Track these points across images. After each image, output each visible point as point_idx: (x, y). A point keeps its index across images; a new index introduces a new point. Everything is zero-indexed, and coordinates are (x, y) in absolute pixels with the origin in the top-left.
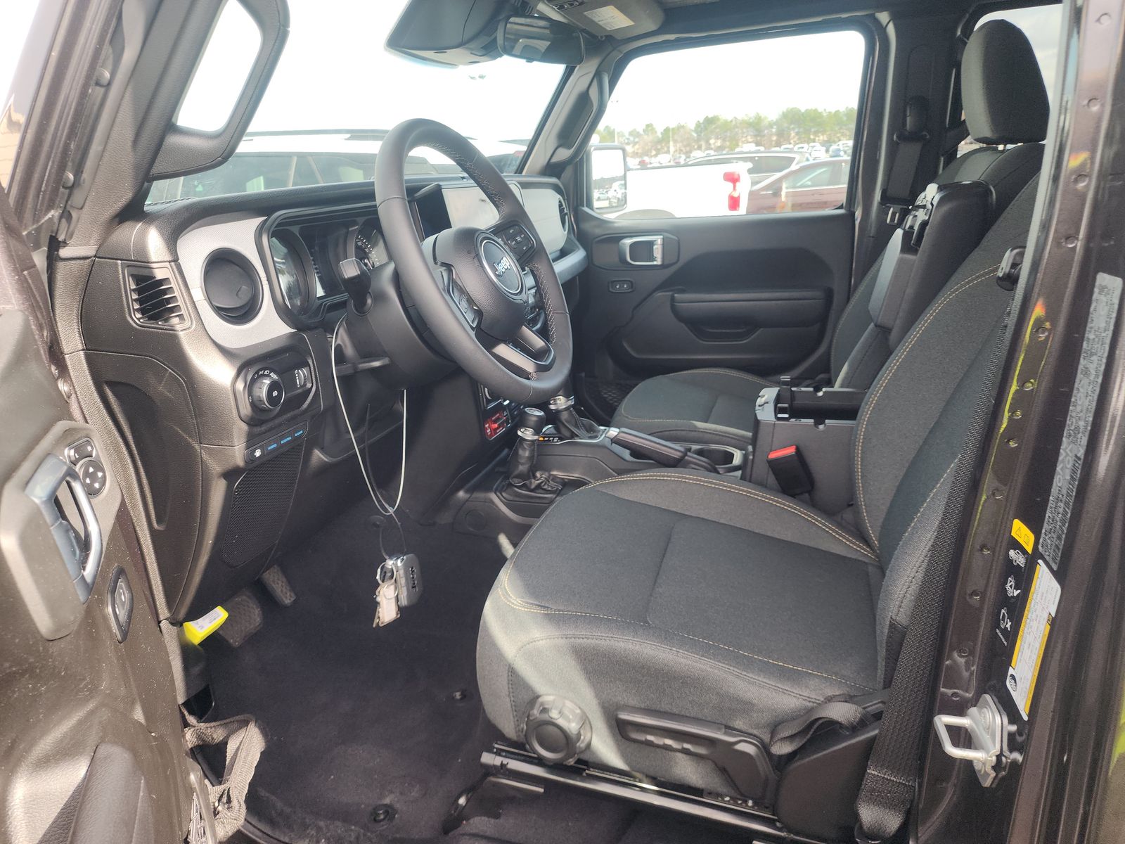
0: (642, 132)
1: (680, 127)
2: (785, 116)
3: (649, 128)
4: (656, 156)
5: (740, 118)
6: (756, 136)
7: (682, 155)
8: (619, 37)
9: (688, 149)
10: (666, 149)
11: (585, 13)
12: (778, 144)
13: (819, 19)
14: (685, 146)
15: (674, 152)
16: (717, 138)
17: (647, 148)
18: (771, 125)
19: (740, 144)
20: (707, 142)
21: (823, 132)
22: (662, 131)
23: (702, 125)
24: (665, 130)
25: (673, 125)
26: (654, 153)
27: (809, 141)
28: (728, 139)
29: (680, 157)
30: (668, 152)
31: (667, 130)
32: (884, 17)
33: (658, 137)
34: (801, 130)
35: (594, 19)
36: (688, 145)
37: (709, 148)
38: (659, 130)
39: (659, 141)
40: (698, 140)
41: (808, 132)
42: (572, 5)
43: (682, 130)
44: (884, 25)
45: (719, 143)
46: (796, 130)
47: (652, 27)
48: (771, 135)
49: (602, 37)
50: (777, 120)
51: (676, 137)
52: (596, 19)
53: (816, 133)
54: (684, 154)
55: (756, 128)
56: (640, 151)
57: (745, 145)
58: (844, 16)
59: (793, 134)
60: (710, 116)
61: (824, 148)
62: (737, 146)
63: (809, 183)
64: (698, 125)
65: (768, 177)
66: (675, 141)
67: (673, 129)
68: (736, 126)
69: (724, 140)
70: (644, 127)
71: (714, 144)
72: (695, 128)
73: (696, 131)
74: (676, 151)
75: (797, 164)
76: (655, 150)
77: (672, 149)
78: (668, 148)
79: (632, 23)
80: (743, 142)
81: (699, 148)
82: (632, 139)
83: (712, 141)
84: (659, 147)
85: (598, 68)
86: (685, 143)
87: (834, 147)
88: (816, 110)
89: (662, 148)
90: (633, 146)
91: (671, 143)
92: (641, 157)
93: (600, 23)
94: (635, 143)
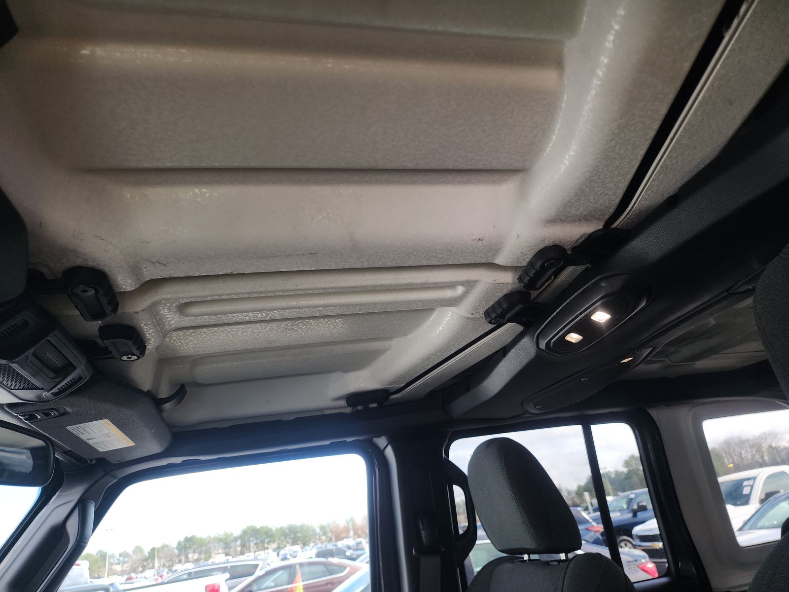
0: (131, 553)
1: (164, 546)
2: (245, 532)
3: (138, 549)
4: (142, 572)
5: (212, 536)
6: (225, 548)
7: (165, 569)
8: (114, 460)
9: (170, 563)
10: (151, 565)
11: (69, 428)
12: (242, 553)
13: (327, 442)
14: (168, 561)
15: (158, 567)
16: (194, 552)
17: (134, 566)
18: (236, 539)
19: (213, 555)
20: (187, 557)
21: (274, 542)
22: (149, 550)
23: (183, 544)
24: (151, 550)
25: (158, 545)
26: (141, 569)
27: (264, 549)
28: (203, 552)
29: (163, 571)
30: (153, 567)
31: (153, 550)
32: (382, 442)
33: (145, 556)
34: (258, 541)
35: (81, 436)
36: (171, 560)
37: (187, 561)
38: (147, 551)
39: (146, 559)
40: (179, 555)
41: (263, 542)
42: (48, 415)
43: (166, 549)
44: (382, 448)
45: (196, 556)
46: (255, 541)
47: (155, 448)
48: (237, 546)
49: (91, 460)
50: (240, 535)
51: (161, 555)
52: (84, 437)
53: (269, 543)
54: (166, 567)
55: (226, 544)
56: (128, 569)
57: (217, 556)
58: (349, 440)
59: (252, 544)
60: (189, 536)
61: (276, 553)
62: (210, 557)
63: (272, 584)
64: (179, 543)
65: (240, 583)
66: (160, 558)
67: (158, 548)
68: (209, 542)
69: (200, 553)
70: (133, 548)
71: (192, 557)
72: (177, 547)
73: (178, 548)
74: (160, 566)
75: (261, 569)
76: (142, 567)
77: (157, 565)
78: (154, 564)
79: (132, 444)
80: (215, 554)
81: (180, 562)
82: (121, 559)
83: (190, 556)
84: (145, 564)
85: (83, 495)
86: (168, 559)
87: (282, 552)
88: (267, 527)
89: (148, 564)
90: (122, 566)
91: (156, 560)
92: (129, 573)
93: (90, 442)
94: (124, 563)
